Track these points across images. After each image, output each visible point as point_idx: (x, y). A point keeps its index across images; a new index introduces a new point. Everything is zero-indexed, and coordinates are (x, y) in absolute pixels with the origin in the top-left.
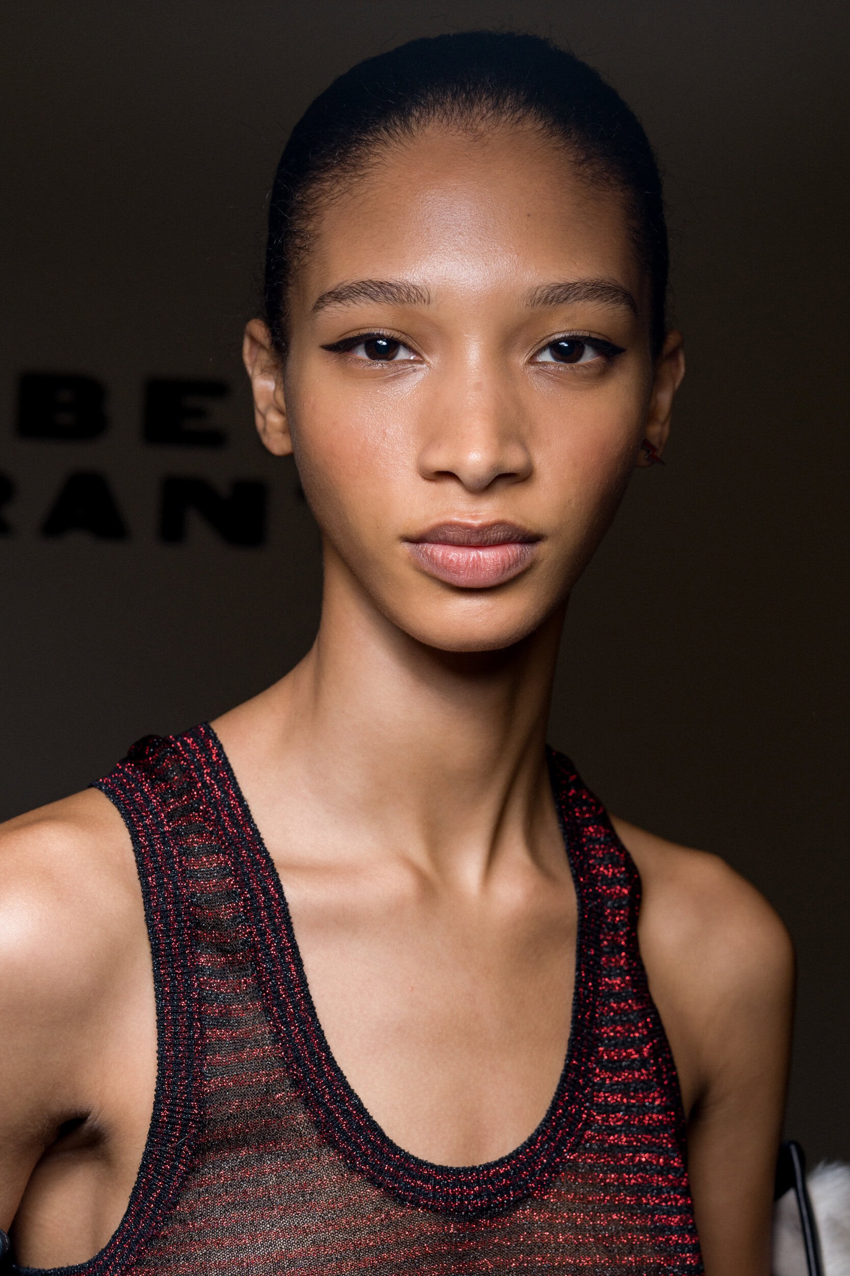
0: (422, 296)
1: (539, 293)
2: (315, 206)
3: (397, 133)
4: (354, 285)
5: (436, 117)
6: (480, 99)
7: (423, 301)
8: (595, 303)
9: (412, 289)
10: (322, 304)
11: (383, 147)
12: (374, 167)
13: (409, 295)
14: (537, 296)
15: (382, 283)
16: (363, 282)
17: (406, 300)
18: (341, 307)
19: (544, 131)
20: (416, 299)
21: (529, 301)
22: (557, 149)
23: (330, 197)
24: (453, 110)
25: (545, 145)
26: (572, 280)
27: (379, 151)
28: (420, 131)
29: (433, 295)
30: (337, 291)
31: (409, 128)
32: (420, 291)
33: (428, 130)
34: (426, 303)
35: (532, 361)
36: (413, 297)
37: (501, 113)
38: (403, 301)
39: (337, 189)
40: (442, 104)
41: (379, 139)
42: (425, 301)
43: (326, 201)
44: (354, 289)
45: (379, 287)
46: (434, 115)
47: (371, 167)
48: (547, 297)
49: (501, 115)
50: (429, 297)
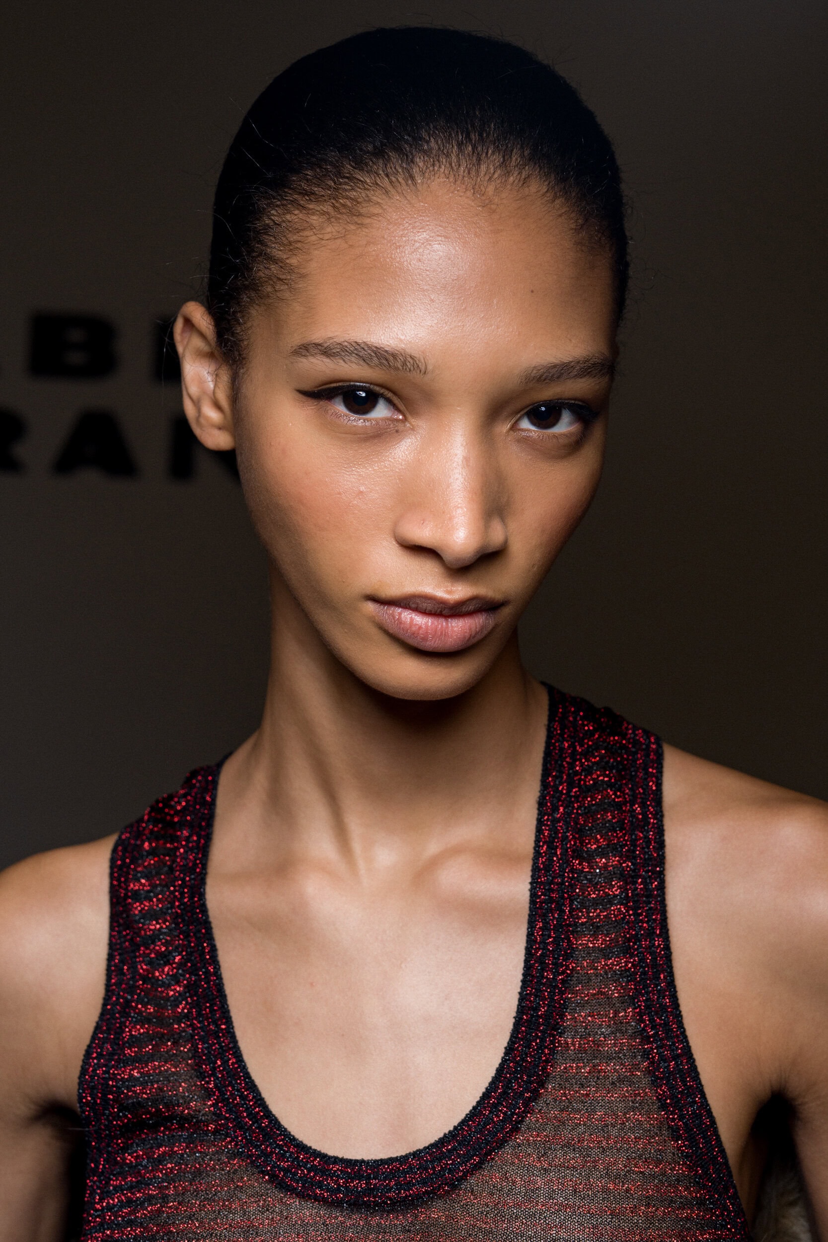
0: (418, 366)
1: (535, 372)
2: (299, 239)
3: (400, 182)
4: (346, 344)
5: (442, 170)
6: (487, 154)
7: (418, 371)
8: (583, 380)
9: (409, 359)
10: (304, 352)
11: (384, 197)
12: (373, 217)
13: (404, 364)
14: (533, 375)
15: (376, 347)
16: (356, 342)
17: (401, 368)
18: (328, 363)
19: (548, 195)
20: (412, 369)
21: (524, 379)
22: (560, 216)
23: (321, 236)
24: (459, 165)
25: (549, 212)
26: (566, 359)
27: (379, 201)
28: (425, 186)
29: (430, 367)
30: (326, 345)
31: (412, 178)
32: (417, 362)
33: (434, 185)
34: (421, 374)
35: (514, 428)
36: (409, 366)
37: (508, 173)
38: (397, 369)
39: (329, 230)
40: (448, 156)
41: (377, 184)
42: (420, 371)
43: (314, 238)
44: (346, 348)
45: (373, 351)
46: (440, 167)
47: (369, 217)
48: (541, 376)
49: (509, 175)
50: (426, 368)
